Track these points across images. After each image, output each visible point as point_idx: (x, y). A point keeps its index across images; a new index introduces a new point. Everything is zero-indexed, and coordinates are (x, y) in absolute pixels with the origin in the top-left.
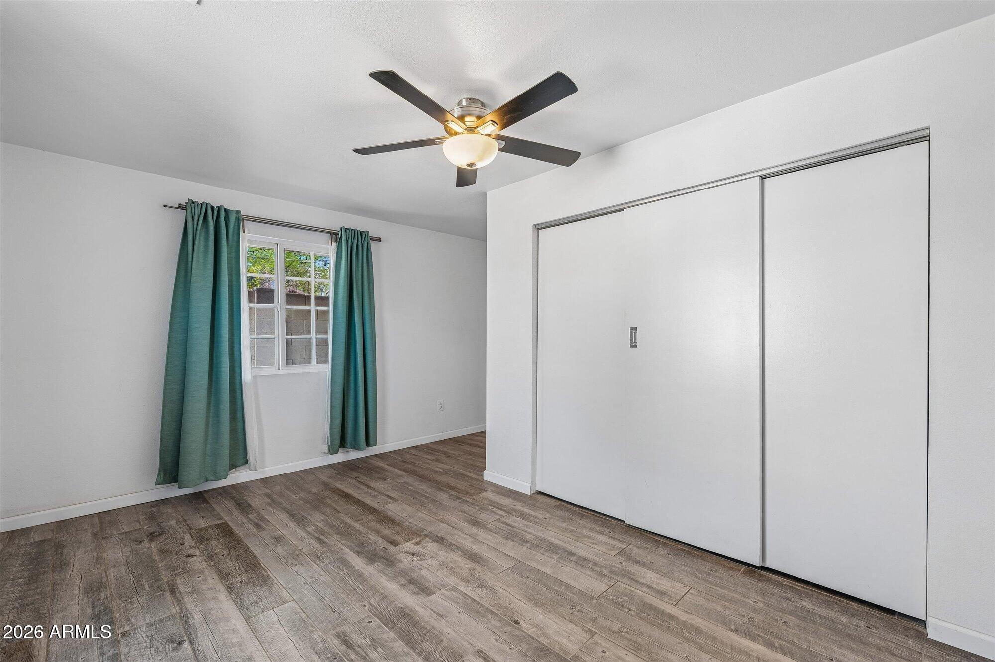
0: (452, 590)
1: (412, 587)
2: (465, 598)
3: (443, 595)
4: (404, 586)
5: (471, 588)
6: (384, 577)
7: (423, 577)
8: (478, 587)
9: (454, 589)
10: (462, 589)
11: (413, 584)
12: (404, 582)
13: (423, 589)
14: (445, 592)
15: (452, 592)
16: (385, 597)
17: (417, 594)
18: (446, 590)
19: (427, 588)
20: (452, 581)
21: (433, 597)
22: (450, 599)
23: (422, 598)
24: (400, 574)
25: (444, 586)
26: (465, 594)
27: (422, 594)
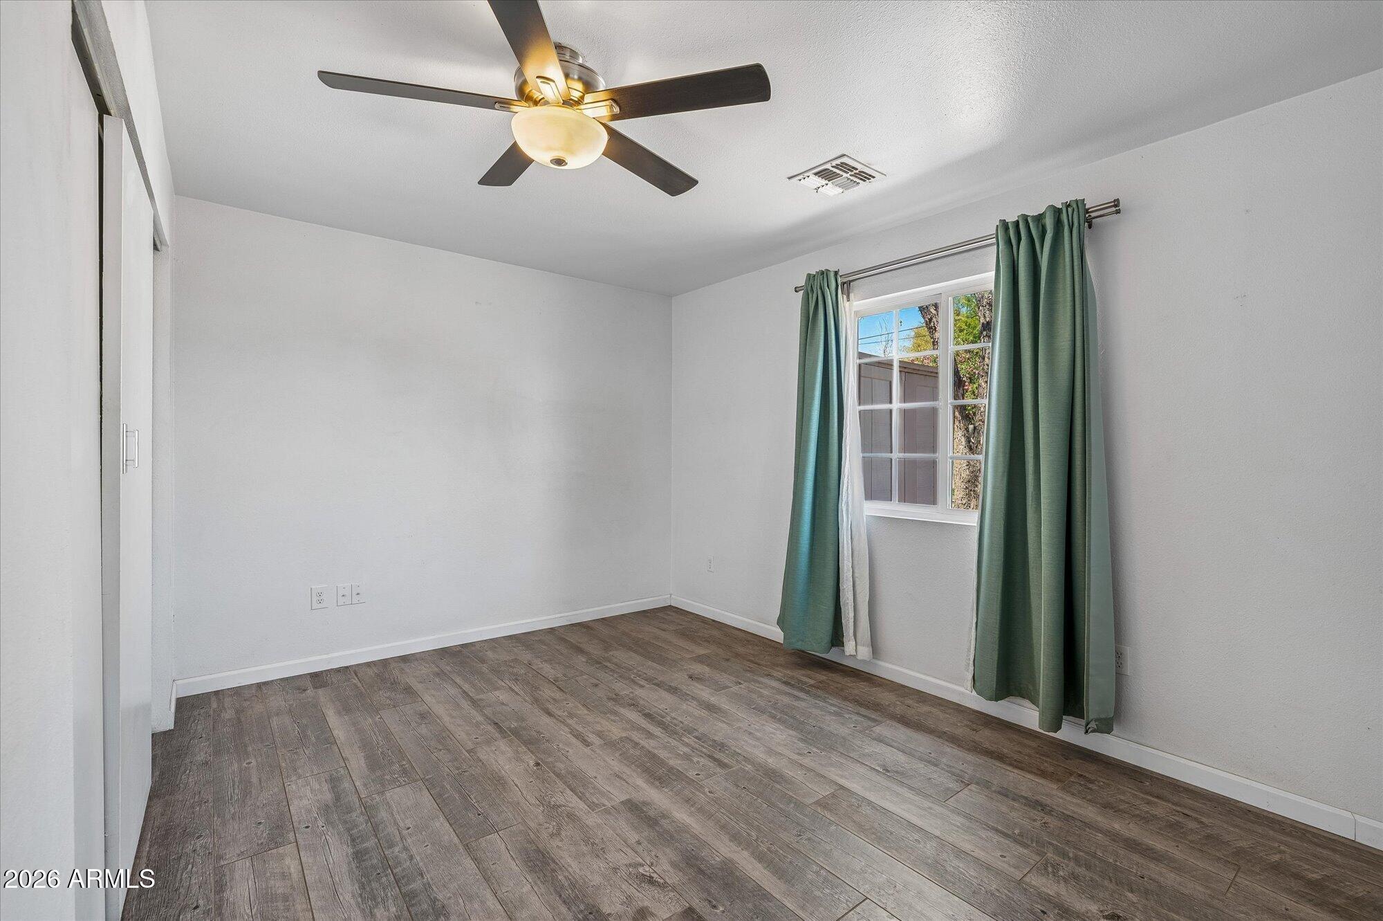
0: (597, 805)
1: (652, 813)
2: (583, 794)
3: (610, 799)
4: (664, 816)
5: (570, 805)
6: (697, 833)
7: (635, 828)
8: (559, 806)
9: (593, 806)
10: (582, 805)
11: (649, 818)
12: (663, 822)
13: (635, 809)
14: (606, 803)
15: (597, 802)
16: (688, 801)
17: (645, 803)
18: (604, 805)
19: (630, 810)
20: (592, 820)
21: (624, 798)
22: (603, 794)
23: (638, 797)
24: (672, 837)
25: (607, 812)
26: (581, 799)
27: (638, 803)
